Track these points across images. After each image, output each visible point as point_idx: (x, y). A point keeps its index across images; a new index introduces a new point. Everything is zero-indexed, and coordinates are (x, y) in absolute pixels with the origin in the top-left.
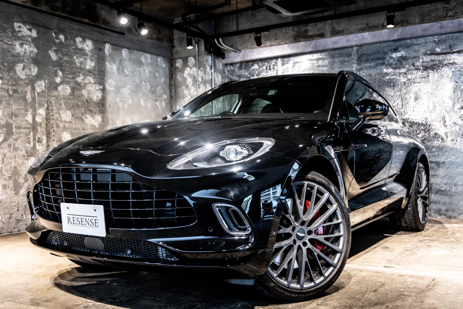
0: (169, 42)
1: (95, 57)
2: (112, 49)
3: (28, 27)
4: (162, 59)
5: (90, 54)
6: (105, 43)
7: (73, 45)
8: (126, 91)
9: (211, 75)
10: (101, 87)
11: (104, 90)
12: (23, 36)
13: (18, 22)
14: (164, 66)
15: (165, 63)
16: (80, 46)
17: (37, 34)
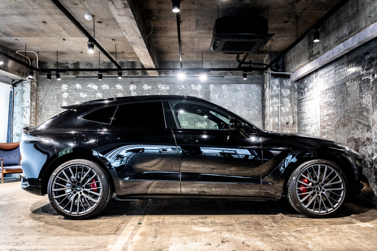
0: (259, 74)
1: (203, 93)
2: (215, 86)
3: (165, 86)
4: (255, 85)
5: (200, 91)
6: (210, 84)
7: (190, 89)
9: (277, 91)
12: (162, 90)
13: (160, 84)
14: (257, 89)
15: (257, 87)
16: (194, 89)
17: (170, 88)
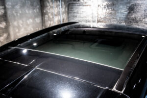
8: (18, 7)
10: (3, 7)
11: (5, 8)
